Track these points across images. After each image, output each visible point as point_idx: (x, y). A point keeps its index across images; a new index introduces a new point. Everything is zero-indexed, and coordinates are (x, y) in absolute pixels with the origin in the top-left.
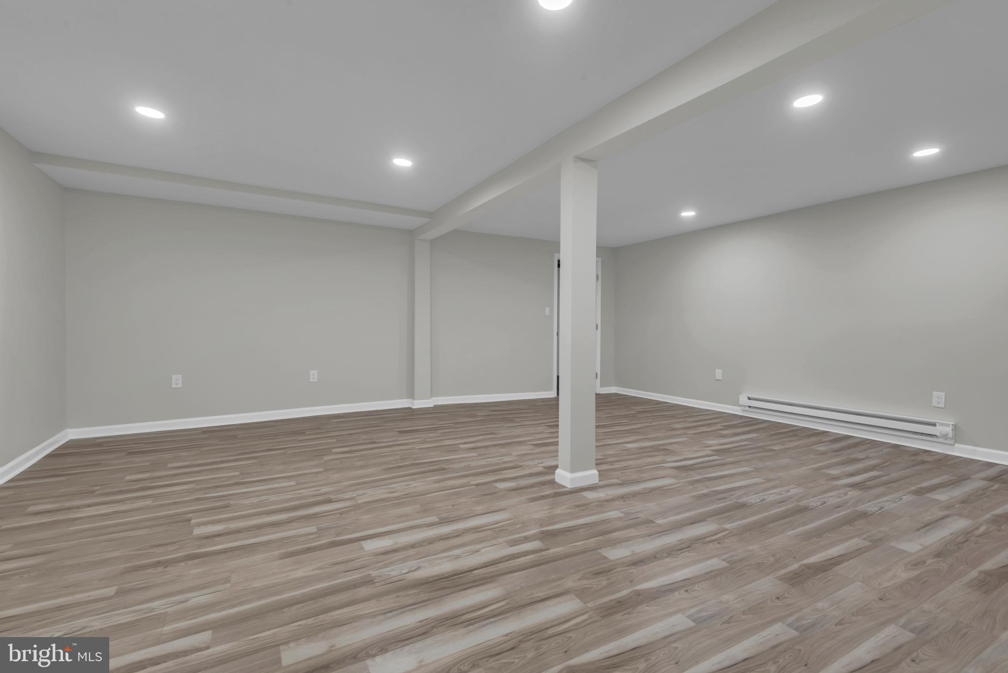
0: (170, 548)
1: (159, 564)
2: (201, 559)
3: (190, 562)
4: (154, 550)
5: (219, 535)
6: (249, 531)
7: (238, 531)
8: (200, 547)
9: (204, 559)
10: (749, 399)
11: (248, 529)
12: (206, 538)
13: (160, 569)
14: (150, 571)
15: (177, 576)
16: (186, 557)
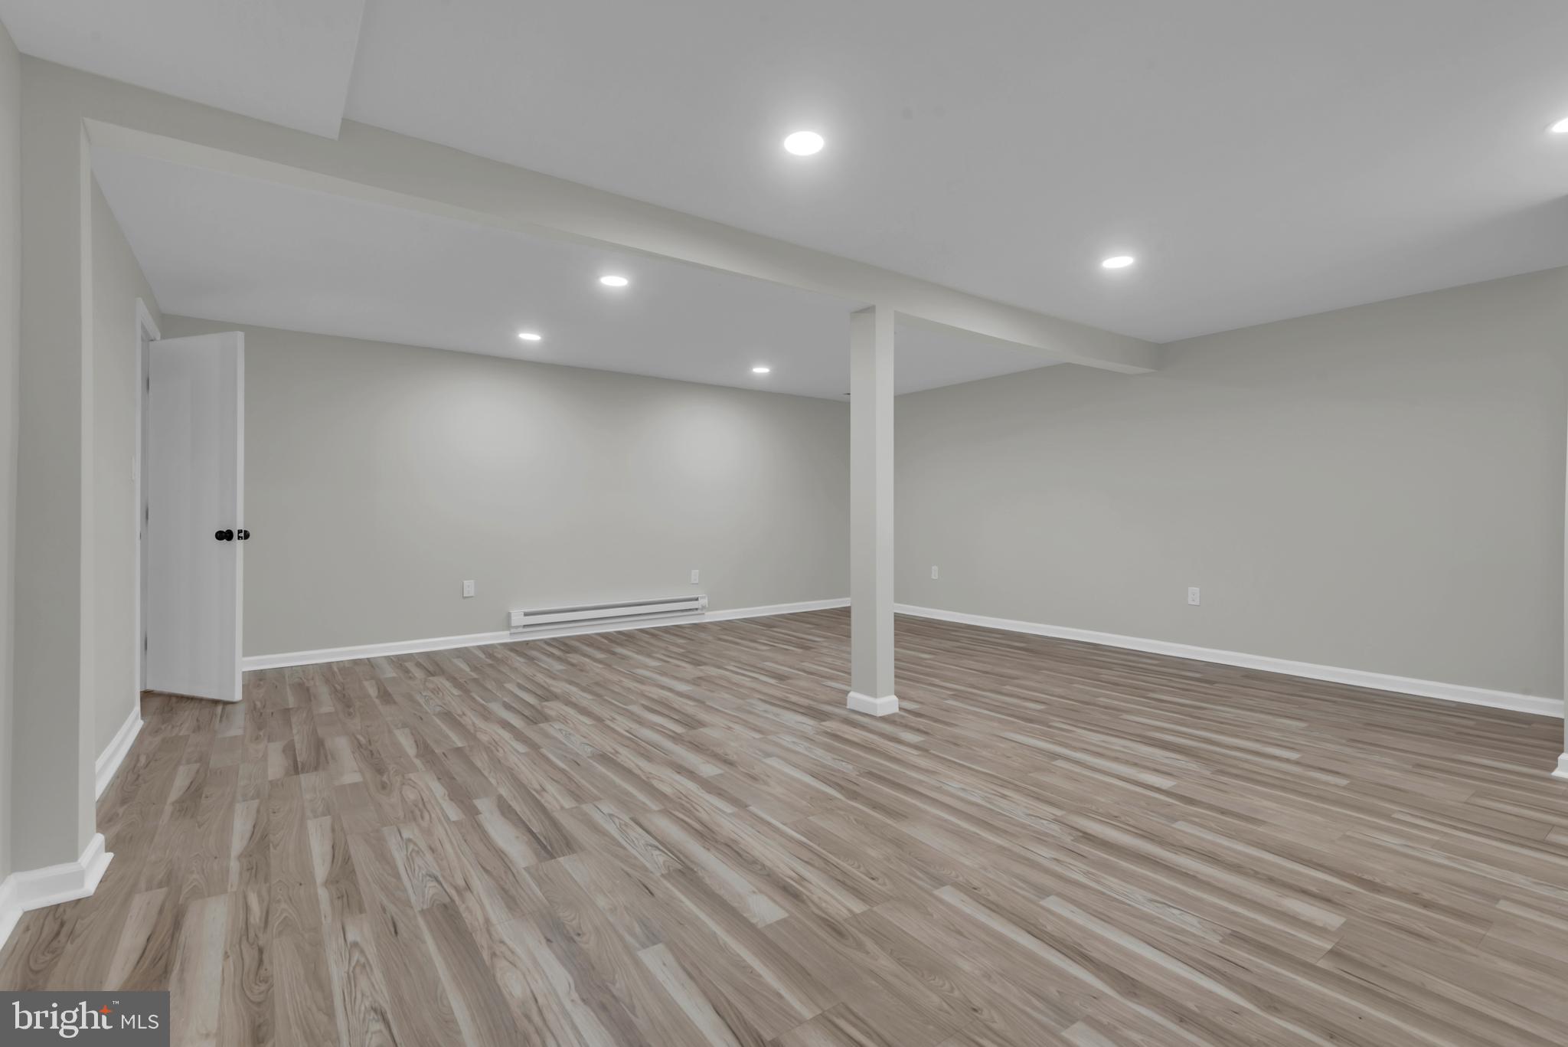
0: (1396, 918)
1: (1427, 905)
2: (1360, 875)
3: (1378, 880)
4: (1427, 931)
5: (1305, 892)
6: (1256, 873)
7: (1271, 881)
8: (1350, 893)
9: (1356, 874)
10: (526, 614)
11: (1255, 875)
12: (1328, 901)
13: (1427, 896)
14: (1443, 902)
15: (1405, 874)
16: (1379, 891)
